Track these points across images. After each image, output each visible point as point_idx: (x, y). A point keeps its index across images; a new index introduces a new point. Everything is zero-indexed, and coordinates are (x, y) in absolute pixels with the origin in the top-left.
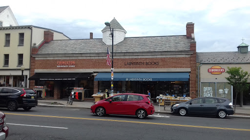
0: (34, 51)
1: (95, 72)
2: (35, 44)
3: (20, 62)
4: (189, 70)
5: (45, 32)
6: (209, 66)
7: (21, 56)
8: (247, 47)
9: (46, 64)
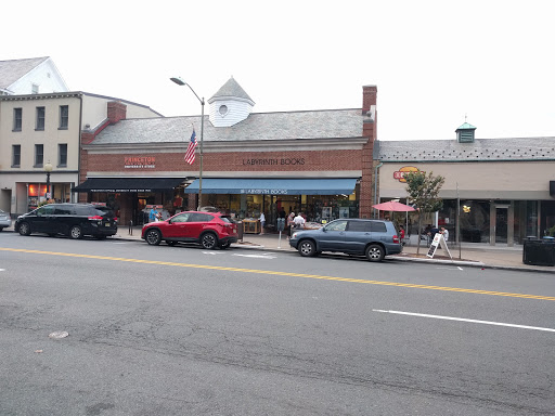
0: (86, 138)
1: (190, 178)
2: (88, 126)
3: (63, 159)
4: (359, 174)
5: (108, 104)
6: (397, 168)
7: (63, 148)
8: (472, 130)
9: (106, 162)
